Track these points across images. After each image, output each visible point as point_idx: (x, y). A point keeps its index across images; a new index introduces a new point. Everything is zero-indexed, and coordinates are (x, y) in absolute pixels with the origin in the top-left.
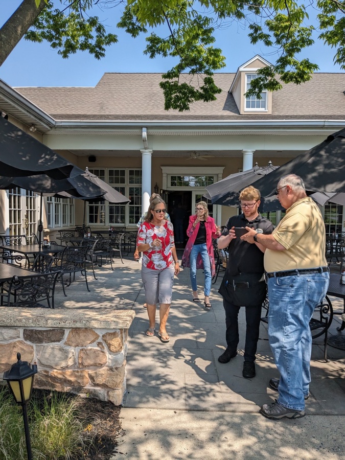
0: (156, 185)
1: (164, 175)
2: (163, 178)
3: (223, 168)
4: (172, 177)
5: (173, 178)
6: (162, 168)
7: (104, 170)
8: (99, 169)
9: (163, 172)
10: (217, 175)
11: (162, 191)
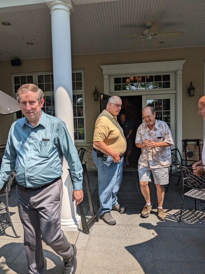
0: (96, 91)
1: (106, 77)
2: (105, 81)
3: (183, 62)
4: (115, 79)
5: (117, 80)
6: (103, 67)
7: (32, 77)
8: (27, 75)
9: (104, 72)
10: (175, 72)
11: (102, 96)
